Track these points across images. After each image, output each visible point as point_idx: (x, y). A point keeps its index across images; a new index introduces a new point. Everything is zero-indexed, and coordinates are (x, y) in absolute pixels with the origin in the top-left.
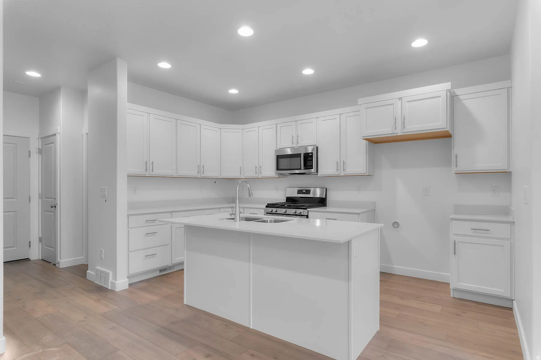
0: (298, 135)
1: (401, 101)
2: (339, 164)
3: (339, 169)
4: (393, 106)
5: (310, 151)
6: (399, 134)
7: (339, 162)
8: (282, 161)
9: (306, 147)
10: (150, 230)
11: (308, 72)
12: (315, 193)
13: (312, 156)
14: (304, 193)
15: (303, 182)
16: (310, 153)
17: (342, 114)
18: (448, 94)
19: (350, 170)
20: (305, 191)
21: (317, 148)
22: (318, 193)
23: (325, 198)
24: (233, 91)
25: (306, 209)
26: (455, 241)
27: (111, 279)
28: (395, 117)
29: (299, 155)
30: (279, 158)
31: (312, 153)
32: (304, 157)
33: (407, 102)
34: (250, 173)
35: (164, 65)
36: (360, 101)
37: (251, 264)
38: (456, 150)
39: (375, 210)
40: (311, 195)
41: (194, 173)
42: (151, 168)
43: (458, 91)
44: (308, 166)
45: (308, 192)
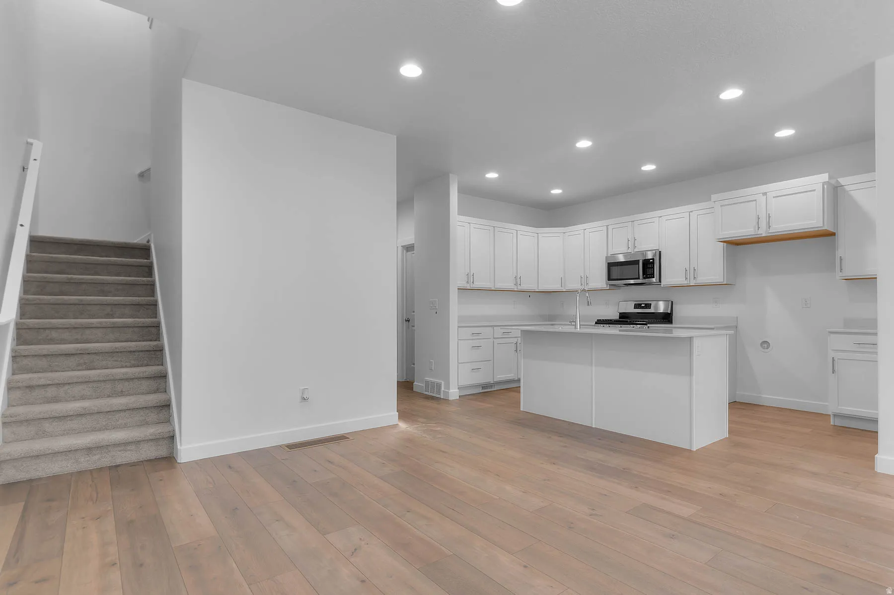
0: (635, 238)
1: (765, 197)
2: (688, 271)
3: (688, 278)
4: (755, 202)
5: (650, 256)
6: (763, 235)
7: (688, 269)
8: (614, 269)
9: (643, 253)
10: (476, 343)
11: (649, 167)
12: (656, 307)
13: (653, 263)
14: (643, 308)
15: (642, 294)
16: (651, 259)
17: (692, 212)
18: (826, 186)
19: (702, 279)
20: (644, 305)
21: (660, 252)
22: (661, 308)
23: (670, 313)
24: (556, 191)
25: (646, 324)
26: (833, 358)
27: (443, 389)
28: (758, 216)
29: (636, 262)
30: (611, 266)
31: (653, 259)
32: (643, 264)
33: (774, 197)
34: (573, 284)
35: (492, 175)
36: (714, 197)
37: (594, 368)
38: (840, 253)
39: (736, 327)
40: (652, 310)
41: (510, 285)
42: (472, 281)
43: (842, 181)
44: (649, 275)
45: (648, 306)
